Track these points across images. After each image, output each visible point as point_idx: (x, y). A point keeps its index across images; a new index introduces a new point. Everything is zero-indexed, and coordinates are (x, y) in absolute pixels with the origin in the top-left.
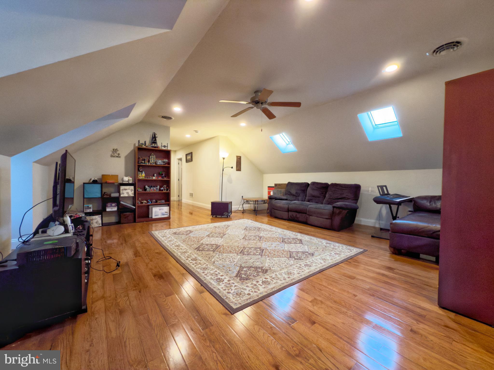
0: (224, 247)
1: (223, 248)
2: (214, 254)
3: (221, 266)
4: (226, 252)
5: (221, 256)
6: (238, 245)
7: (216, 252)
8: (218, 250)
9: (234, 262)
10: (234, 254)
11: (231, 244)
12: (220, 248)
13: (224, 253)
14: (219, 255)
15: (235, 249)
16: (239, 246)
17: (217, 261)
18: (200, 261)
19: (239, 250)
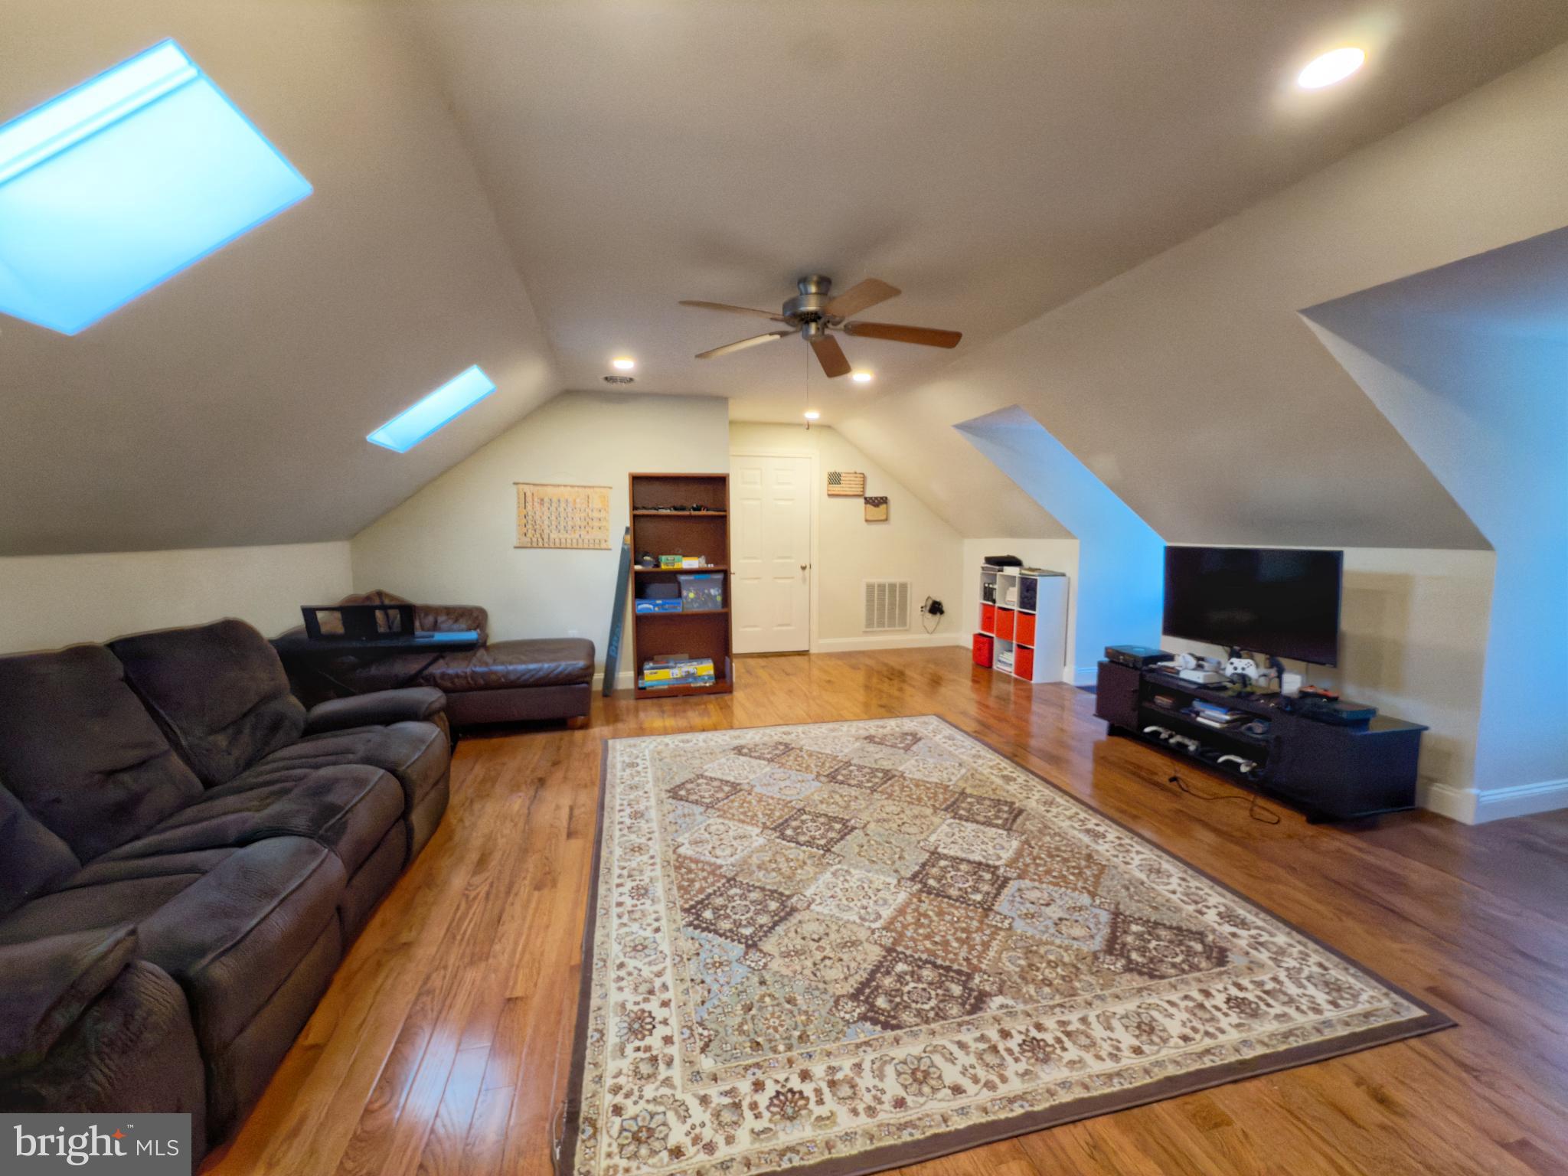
0: (932, 802)
1: (936, 801)
2: (962, 784)
3: (945, 756)
4: (928, 785)
5: (945, 776)
6: (885, 802)
7: (958, 790)
8: (952, 796)
9: (916, 760)
10: (910, 776)
11: (908, 812)
12: (946, 800)
13: (936, 783)
14: (950, 780)
15: (902, 790)
16: (886, 798)
17: (954, 767)
18: (992, 774)
19: (892, 785)
